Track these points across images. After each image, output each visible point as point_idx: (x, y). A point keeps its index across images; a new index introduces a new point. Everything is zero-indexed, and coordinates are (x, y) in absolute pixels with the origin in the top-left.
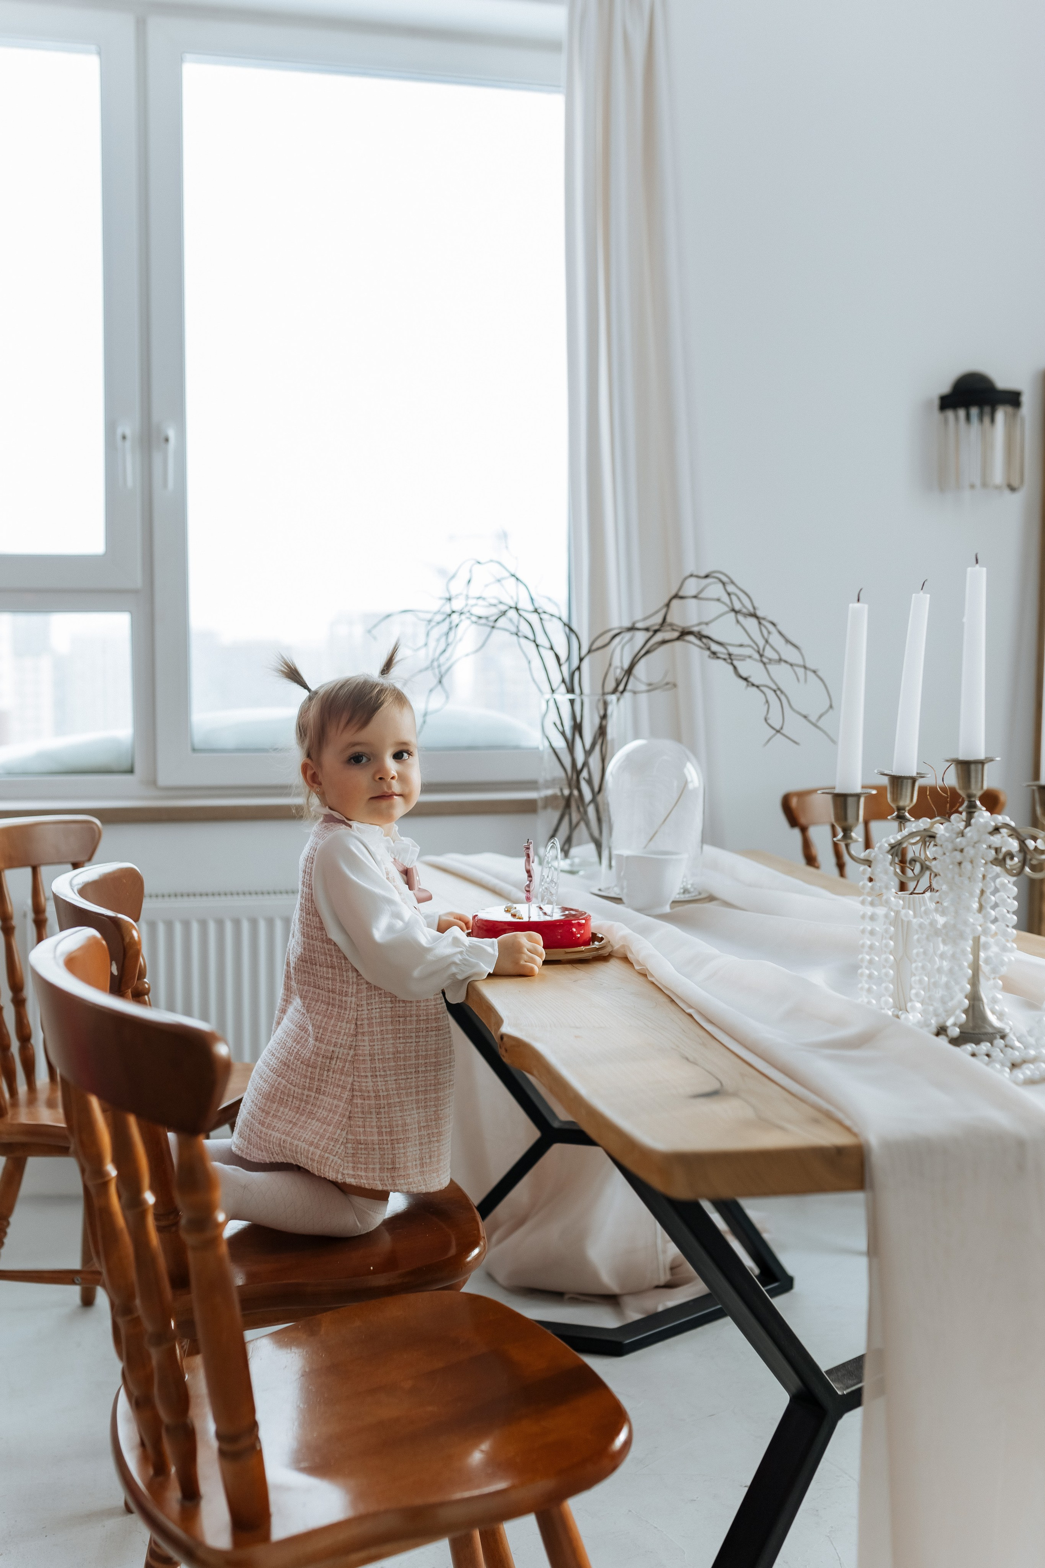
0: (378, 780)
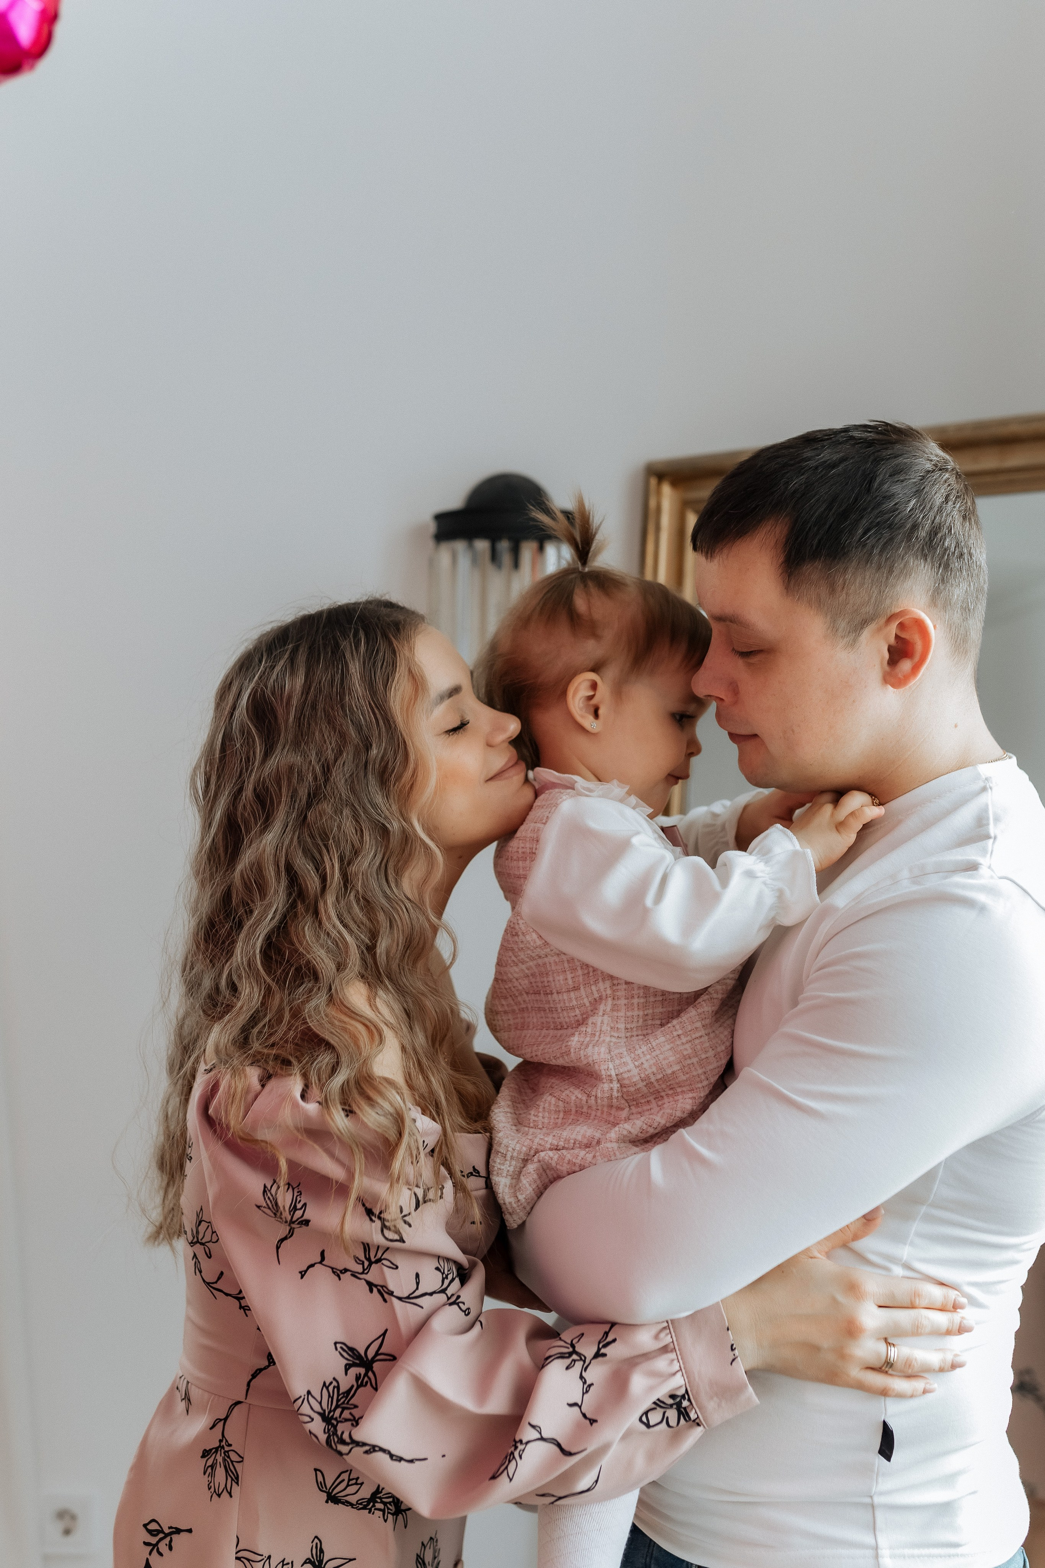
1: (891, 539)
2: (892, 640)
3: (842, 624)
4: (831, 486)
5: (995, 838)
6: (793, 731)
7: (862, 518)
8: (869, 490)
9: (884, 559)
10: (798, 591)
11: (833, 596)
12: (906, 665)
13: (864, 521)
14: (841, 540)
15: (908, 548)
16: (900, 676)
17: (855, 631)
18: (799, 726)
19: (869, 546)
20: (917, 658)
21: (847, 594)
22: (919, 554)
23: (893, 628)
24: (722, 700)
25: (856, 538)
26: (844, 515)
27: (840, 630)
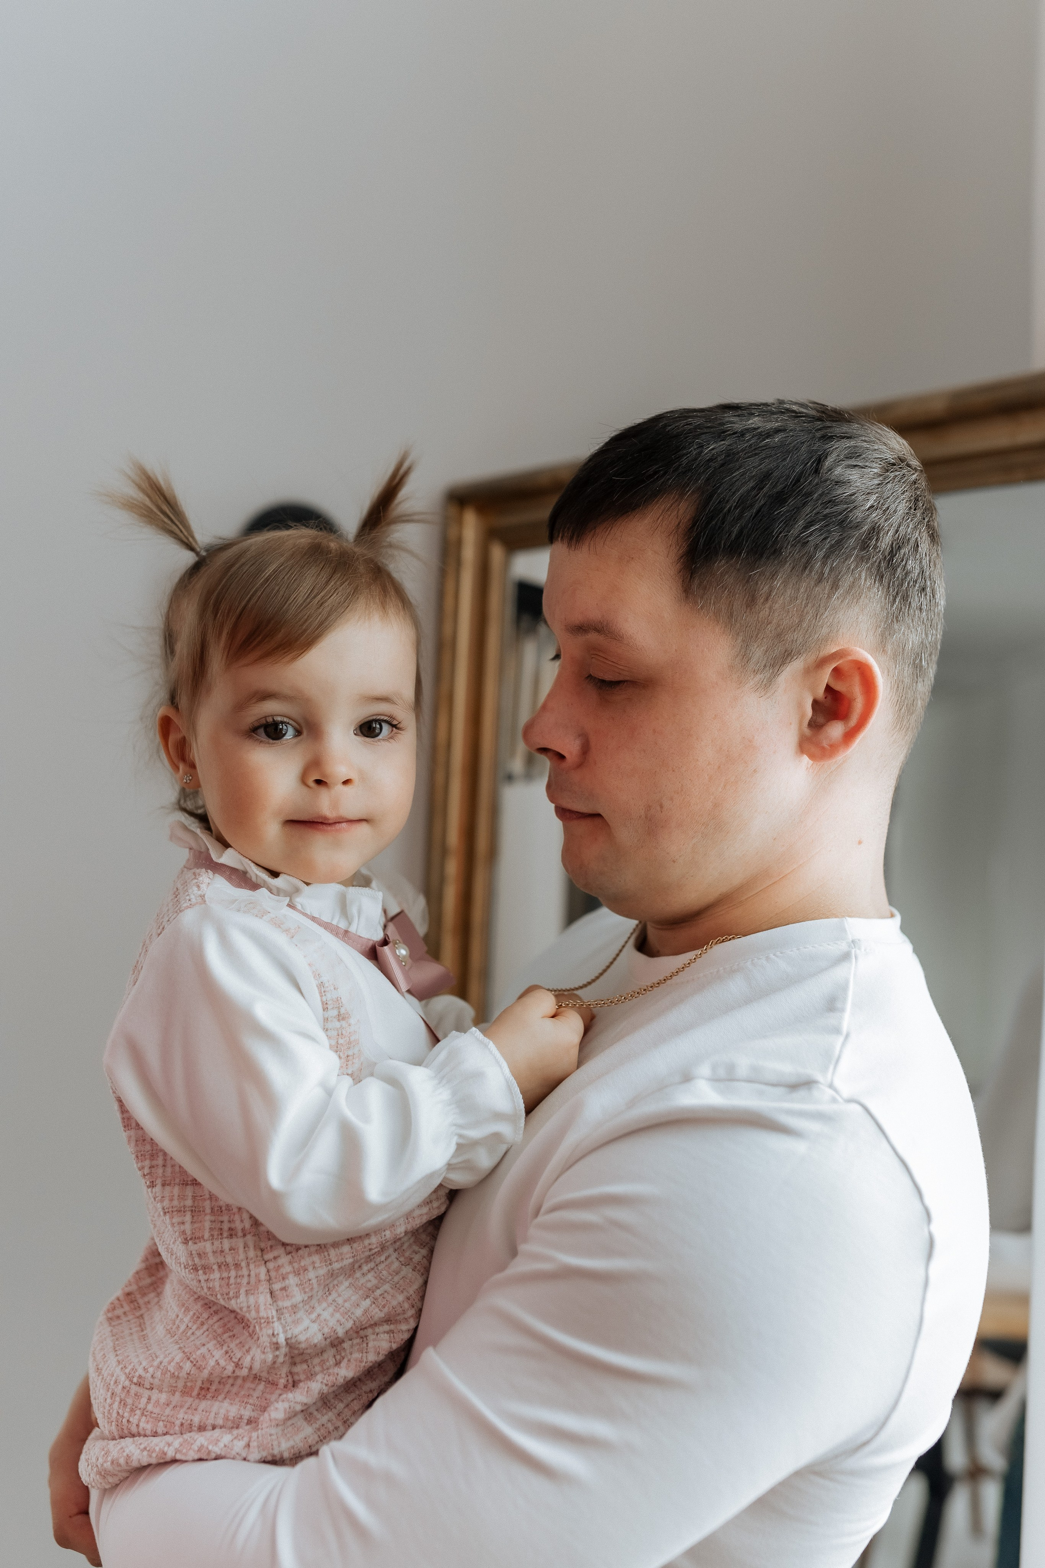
0: (312, 784)
1: (839, 543)
2: (820, 692)
3: (758, 652)
4: (765, 458)
5: (847, 1036)
6: (661, 806)
7: (805, 504)
8: (817, 471)
9: (827, 570)
10: (702, 598)
11: (751, 609)
12: (836, 730)
13: (808, 509)
14: (773, 531)
15: (861, 559)
16: (825, 744)
17: (773, 666)
18: (672, 799)
19: (810, 548)
20: (853, 721)
21: (770, 608)
22: (874, 570)
23: (825, 676)
24: (561, 757)
25: (795, 531)
26: (780, 499)
27: (754, 660)
